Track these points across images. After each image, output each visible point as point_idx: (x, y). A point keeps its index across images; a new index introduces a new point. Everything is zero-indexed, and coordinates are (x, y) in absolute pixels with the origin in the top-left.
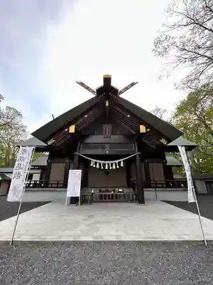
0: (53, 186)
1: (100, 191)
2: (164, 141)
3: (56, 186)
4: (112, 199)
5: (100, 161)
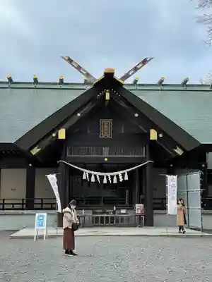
0: (16, 206)
1: (94, 213)
2: (179, 152)
3: (20, 206)
4: (112, 222)
5: (95, 173)
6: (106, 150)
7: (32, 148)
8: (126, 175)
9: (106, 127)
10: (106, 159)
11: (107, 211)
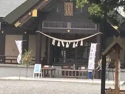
1: (63, 68)
5: (61, 40)
6: (69, 24)
7: (15, 22)
8: (82, 42)
9: (69, 8)
10: (69, 31)
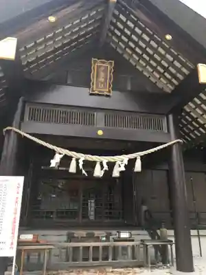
8: (138, 162)
9: (102, 74)
10: (100, 132)
11: (97, 233)
